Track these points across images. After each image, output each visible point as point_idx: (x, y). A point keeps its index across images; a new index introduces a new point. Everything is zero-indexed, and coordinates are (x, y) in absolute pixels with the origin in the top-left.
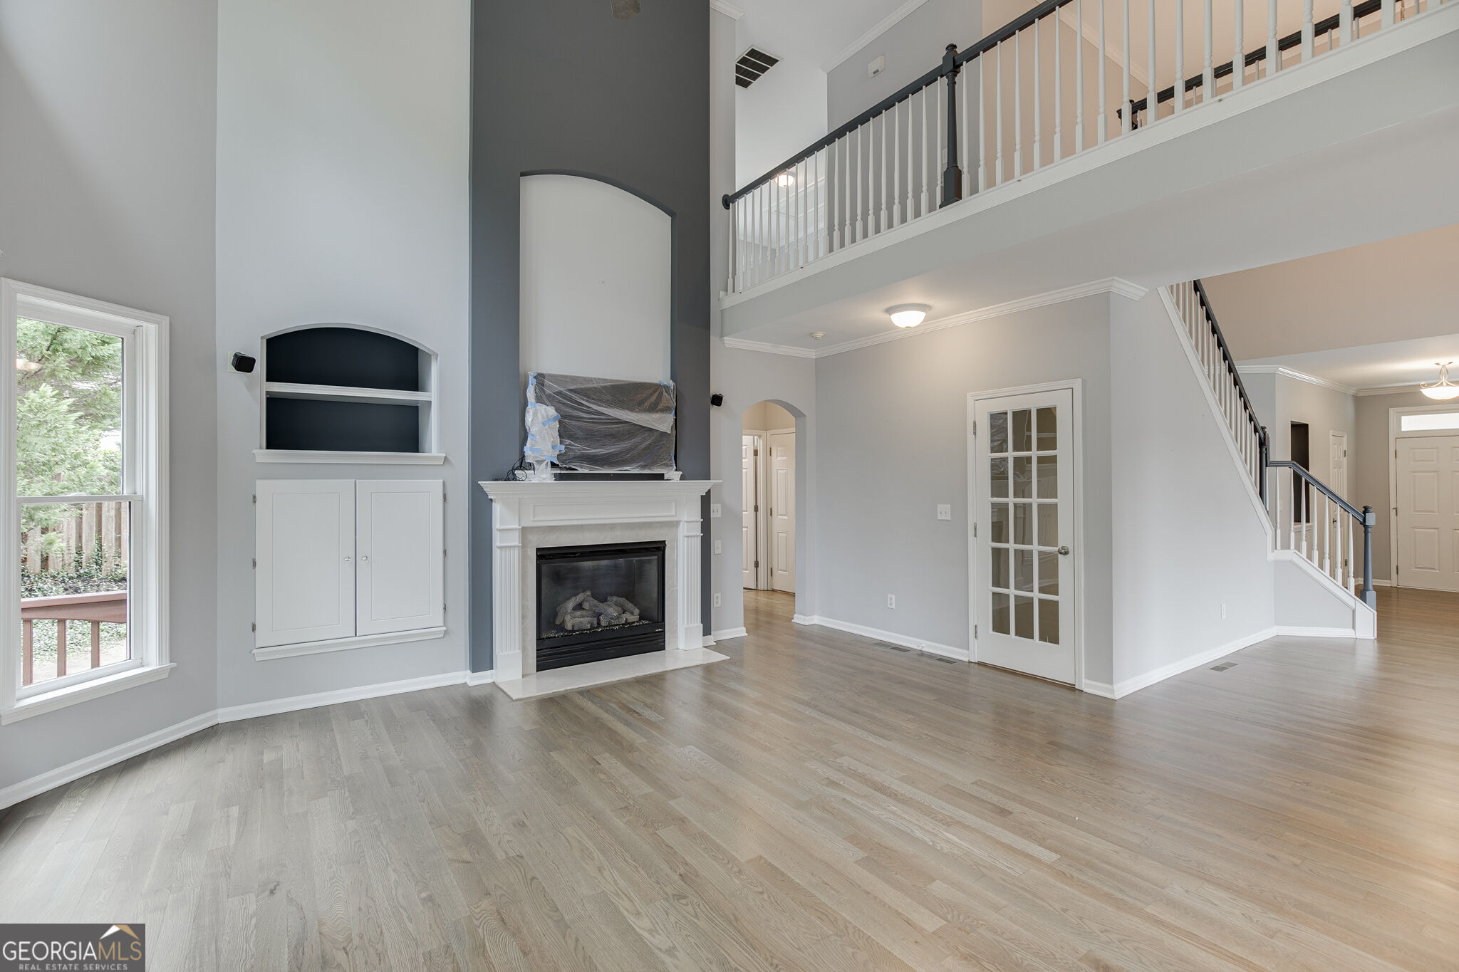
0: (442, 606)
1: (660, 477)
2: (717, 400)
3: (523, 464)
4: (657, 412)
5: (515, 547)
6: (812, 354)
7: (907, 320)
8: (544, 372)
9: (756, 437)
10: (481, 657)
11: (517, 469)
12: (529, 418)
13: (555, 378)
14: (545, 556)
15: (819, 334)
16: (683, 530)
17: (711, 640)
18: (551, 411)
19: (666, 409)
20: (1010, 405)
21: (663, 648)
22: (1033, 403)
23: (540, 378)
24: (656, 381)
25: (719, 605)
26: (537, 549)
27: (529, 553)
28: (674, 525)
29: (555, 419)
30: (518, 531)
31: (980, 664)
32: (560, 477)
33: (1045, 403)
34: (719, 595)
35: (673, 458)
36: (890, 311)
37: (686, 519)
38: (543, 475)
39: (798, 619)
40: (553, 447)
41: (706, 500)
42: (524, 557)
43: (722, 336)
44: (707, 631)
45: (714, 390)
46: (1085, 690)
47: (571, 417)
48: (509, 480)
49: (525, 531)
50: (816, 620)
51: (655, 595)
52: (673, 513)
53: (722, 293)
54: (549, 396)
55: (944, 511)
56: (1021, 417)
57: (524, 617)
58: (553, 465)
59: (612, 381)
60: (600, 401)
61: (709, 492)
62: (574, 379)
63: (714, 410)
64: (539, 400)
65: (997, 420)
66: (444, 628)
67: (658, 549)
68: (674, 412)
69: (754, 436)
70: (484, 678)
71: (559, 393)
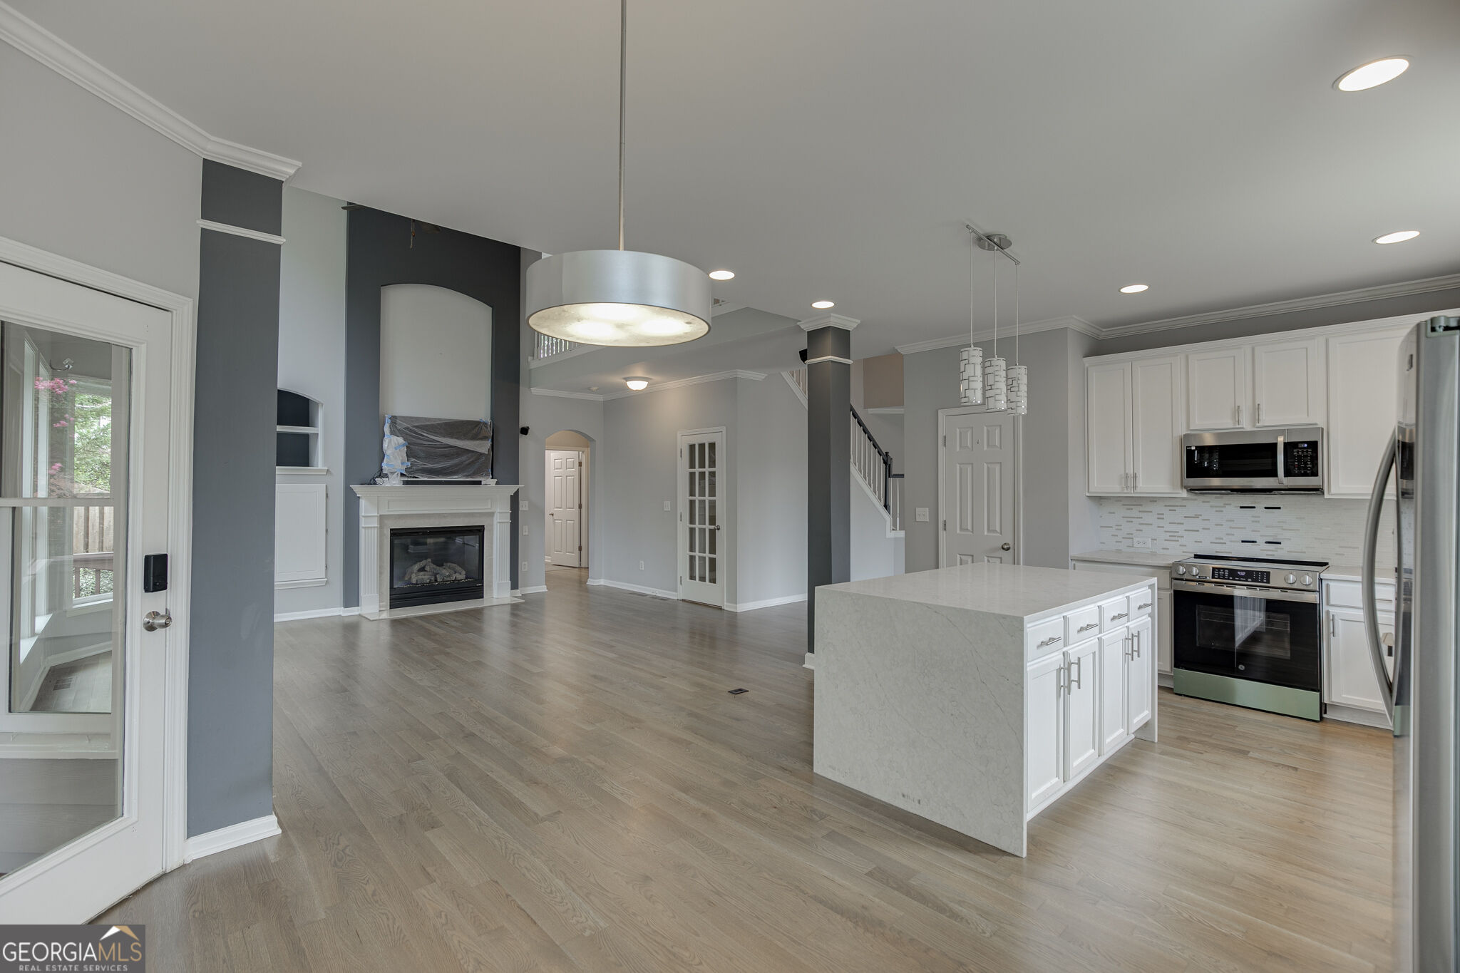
0: (324, 565)
1: (479, 483)
2: (525, 431)
3: (381, 475)
4: (478, 440)
5: (375, 527)
6: (601, 398)
7: (637, 385)
8: (396, 415)
9: (581, 453)
10: (351, 598)
11: (377, 477)
12: (385, 445)
13: (405, 419)
14: (395, 533)
15: (594, 389)
16: (497, 519)
17: (518, 593)
18: (401, 440)
19: (485, 438)
20: (696, 441)
21: (483, 597)
22: (706, 440)
23: (394, 419)
24: (478, 420)
25: (526, 570)
26: (391, 530)
27: (385, 532)
28: (492, 514)
29: (403, 445)
30: (376, 518)
31: (683, 600)
32: (406, 483)
33: (711, 441)
34: (526, 563)
35: (490, 470)
36: (627, 379)
37: (498, 511)
38: (395, 482)
39: (591, 582)
40: (402, 463)
41: (515, 500)
42: (381, 535)
43: (530, 387)
44: (515, 586)
45: (522, 424)
46: (726, 609)
47: (415, 444)
48: (371, 484)
49: (382, 518)
50: (602, 582)
51: (477, 562)
52: (489, 507)
53: (530, 358)
54: (399, 430)
55: (667, 506)
56: (702, 446)
57: (381, 573)
58: (402, 475)
59: (445, 420)
60: (435, 433)
61: (517, 493)
62: (417, 419)
63: (522, 438)
64: (393, 433)
65: (692, 447)
66: (326, 579)
67: (478, 531)
68: (490, 440)
69: (579, 451)
70: (353, 611)
71: (407, 428)
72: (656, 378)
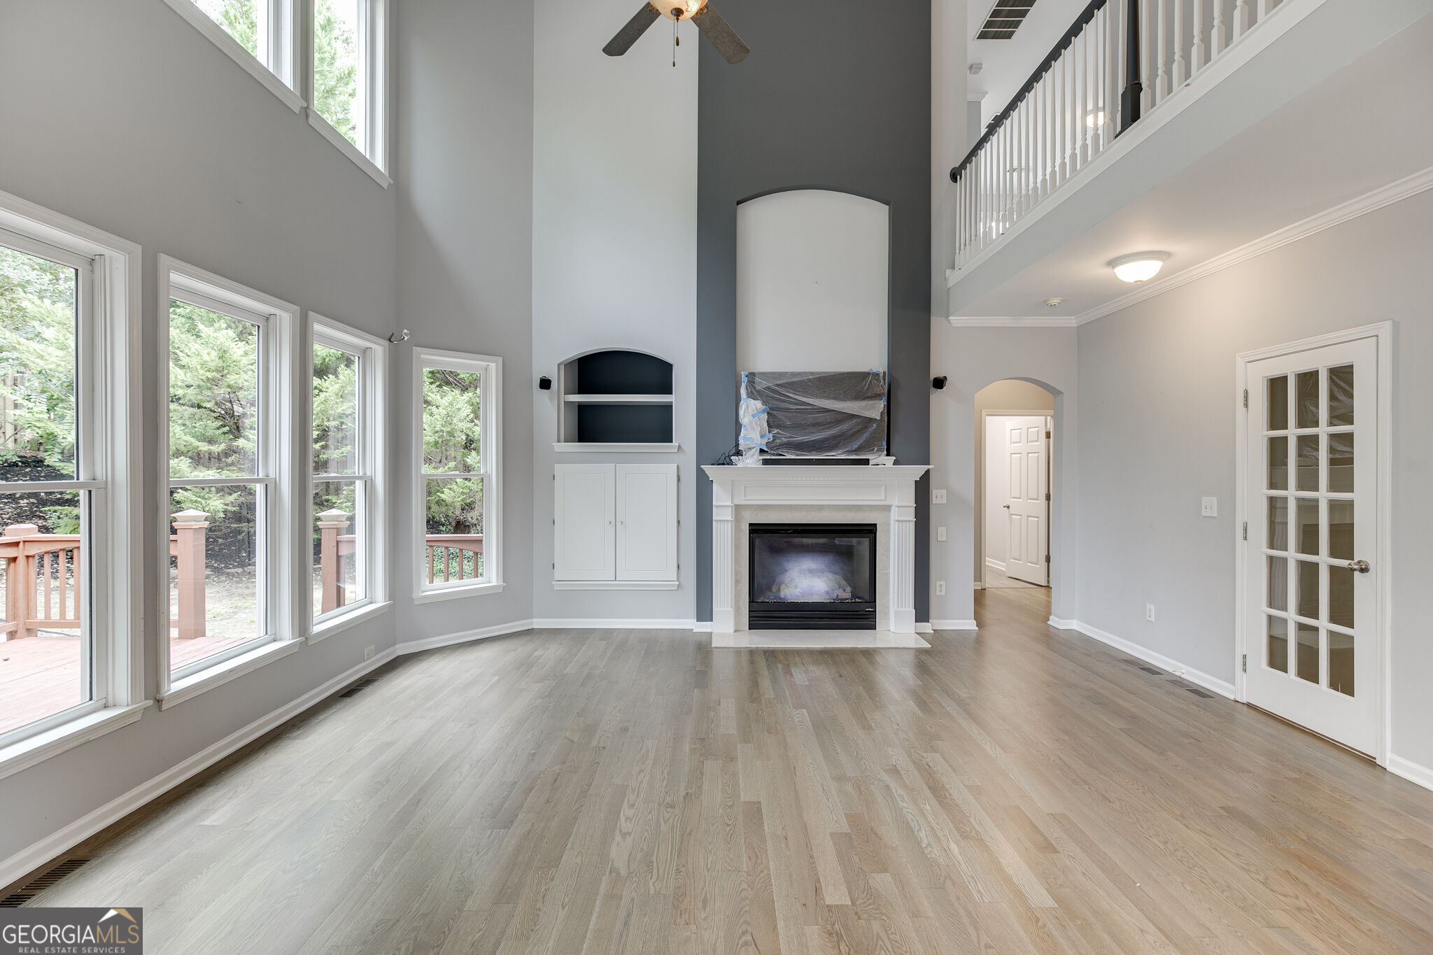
0: (676, 565)
1: (866, 462)
2: (939, 383)
3: (739, 453)
4: (864, 399)
5: (728, 521)
6: (1072, 322)
7: (1135, 272)
8: (755, 371)
9: (1049, 418)
10: (704, 611)
11: (733, 455)
12: (741, 413)
13: (765, 375)
14: (757, 530)
15: (1055, 301)
16: (894, 514)
17: (927, 628)
18: (758, 404)
19: (877, 396)
20: (1291, 367)
21: (874, 628)
22: (1322, 362)
23: (751, 376)
24: (867, 370)
25: (943, 593)
26: (750, 525)
27: (743, 527)
28: (887, 508)
29: (763, 411)
30: (730, 510)
31: (1249, 705)
32: (766, 462)
33: (1338, 358)
34: (943, 583)
35: (885, 443)
36: (1113, 263)
37: (896, 503)
38: (750, 460)
39: (1054, 621)
40: (762, 436)
41: (923, 488)
42: (737, 530)
43: (948, 317)
44: (922, 617)
45: (935, 372)
46: (1391, 769)
47: (779, 409)
48: (723, 464)
49: (738, 508)
50: (1075, 625)
51: (867, 575)
52: (883, 498)
53: (948, 272)
54: (758, 392)
55: (1210, 505)
56: (1308, 381)
57: (737, 582)
58: (762, 451)
59: (820, 373)
60: (806, 393)
61: (926, 476)
62: (781, 375)
63: (936, 396)
64: (751, 395)
65: (1277, 386)
66: (677, 583)
67: (868, 531)
68: (885, 398)
69: (1046, 416)
70: (704, 627)
71: (768, 388)
72: (1181, 248)
